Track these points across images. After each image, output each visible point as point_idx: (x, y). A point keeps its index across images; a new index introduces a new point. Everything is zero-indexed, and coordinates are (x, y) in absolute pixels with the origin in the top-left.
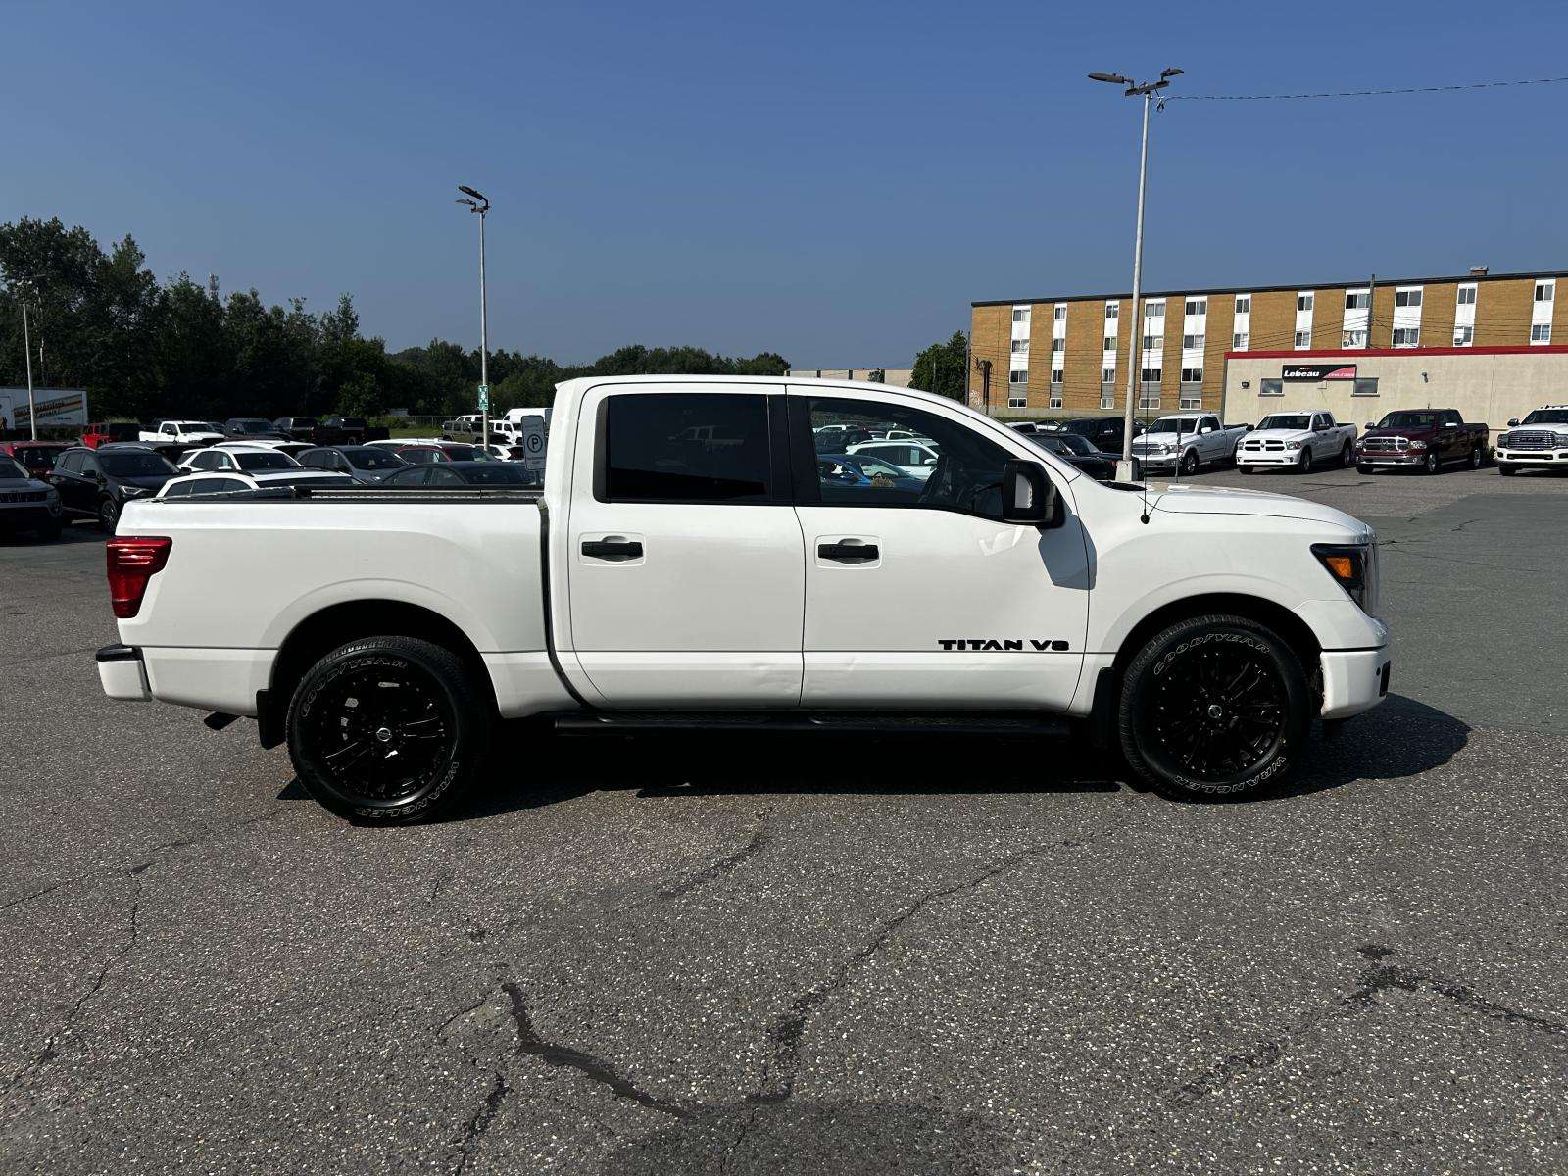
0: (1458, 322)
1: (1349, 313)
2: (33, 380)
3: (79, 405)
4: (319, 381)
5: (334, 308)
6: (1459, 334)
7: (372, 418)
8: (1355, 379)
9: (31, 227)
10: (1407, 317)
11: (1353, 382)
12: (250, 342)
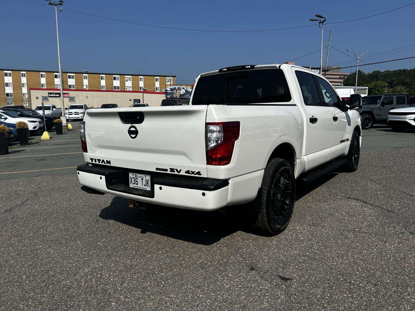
0: (84, 84)
1: (56, 80)
6: (85, 87)
8: (69, 97)
10: (71, 82)
11: (68, 98)
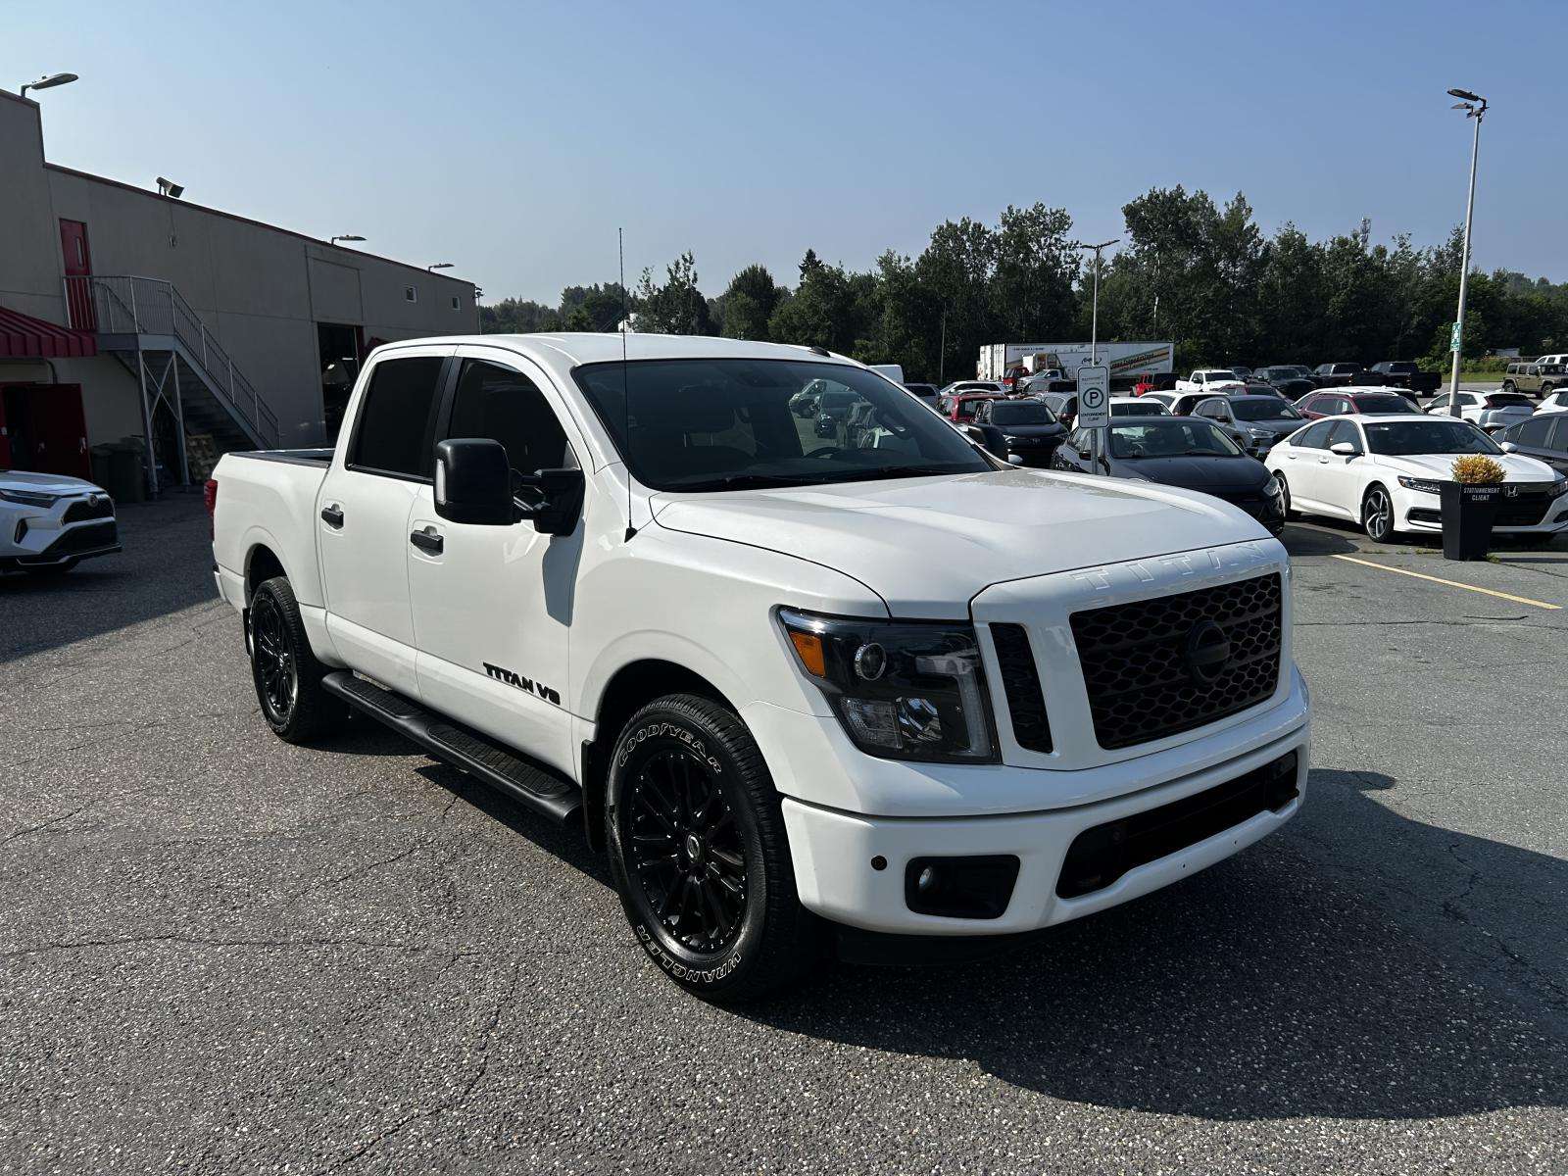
2: (1097, 336)
3: (1166, 356)
4: (1415, 322)
5: (1443, 242)
7: (1469, 361)
9: (1158, 196)
12: (1345, 286)
